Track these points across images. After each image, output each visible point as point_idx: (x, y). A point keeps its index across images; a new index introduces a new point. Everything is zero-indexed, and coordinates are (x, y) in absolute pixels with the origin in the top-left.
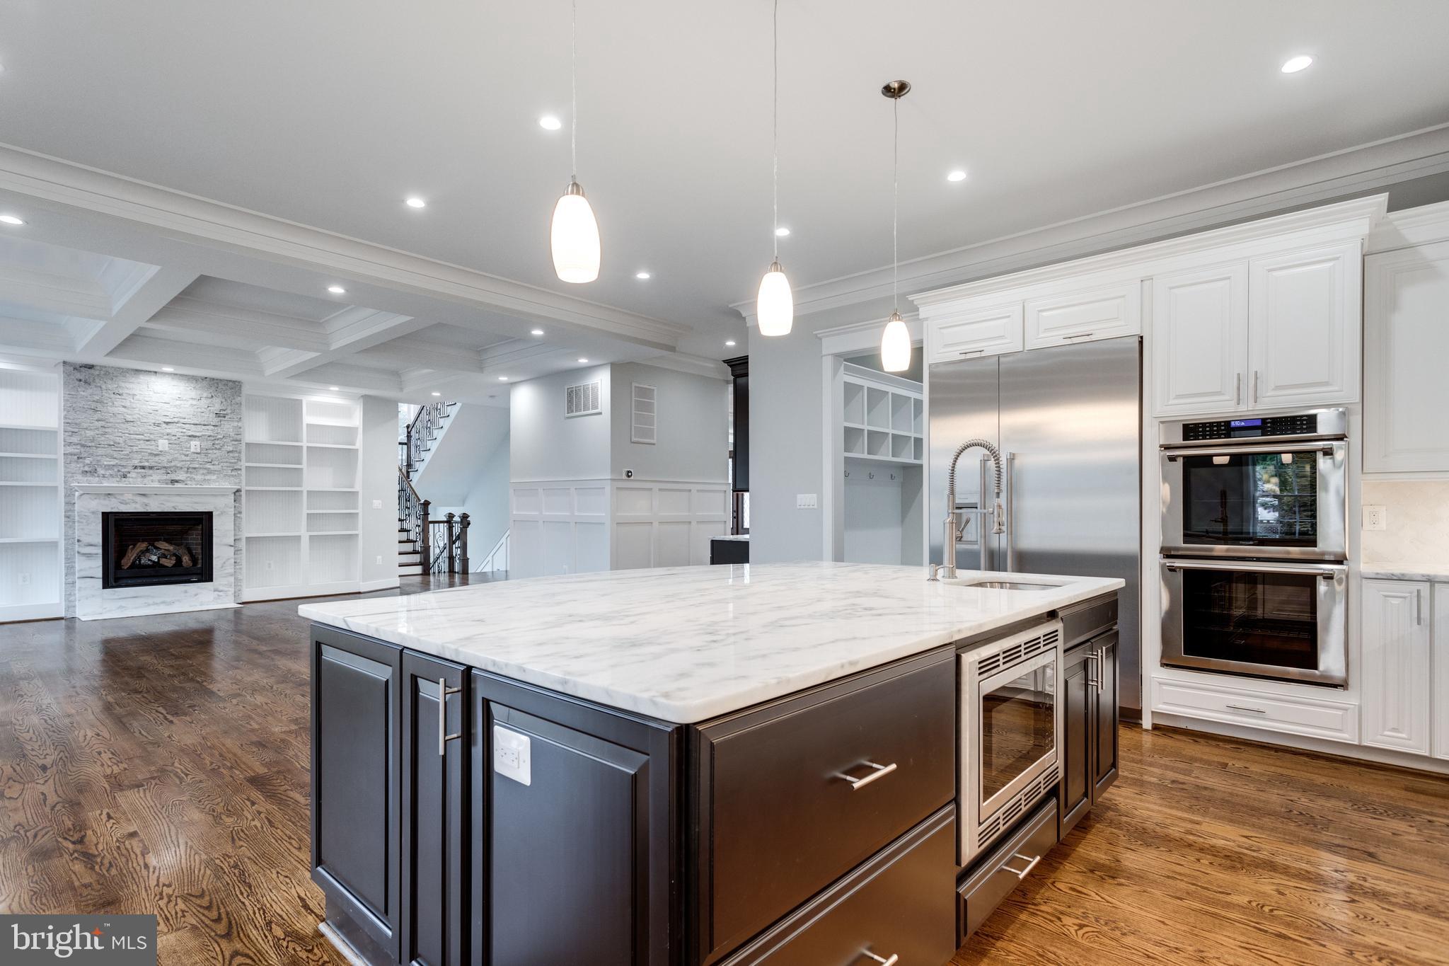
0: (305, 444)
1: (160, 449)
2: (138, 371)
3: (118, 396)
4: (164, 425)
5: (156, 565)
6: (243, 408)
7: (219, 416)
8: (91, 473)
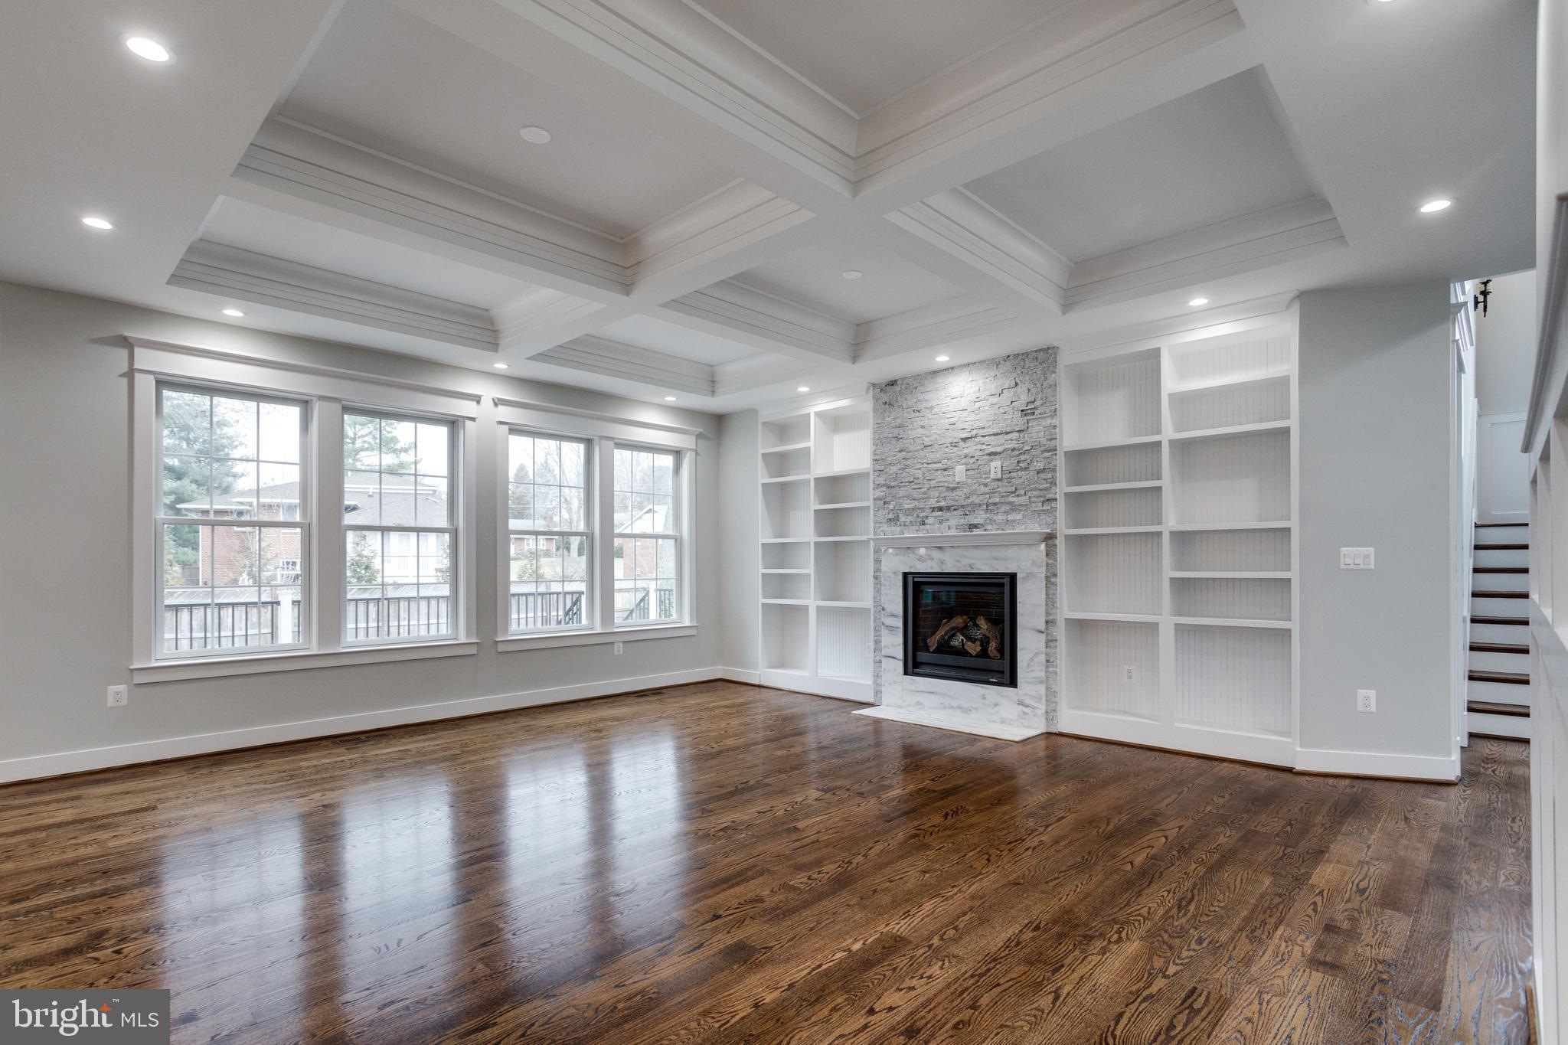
0: (1165, 436)
1: (957, 479)
3: (918, 414)
4: (962, 444)
6: (1060, 391)
7: (1025, 415)
8: (893, 521)
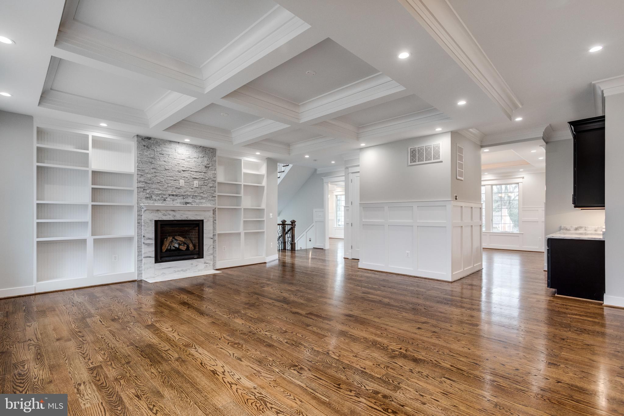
0: (242, 183)
1: (181, 185)
2: (171, 142)
3: (162, 155)
4: (182, 172)
5: (178, 249)
6: (217, 163)
7: (206, 168)
8: (149, 198)
